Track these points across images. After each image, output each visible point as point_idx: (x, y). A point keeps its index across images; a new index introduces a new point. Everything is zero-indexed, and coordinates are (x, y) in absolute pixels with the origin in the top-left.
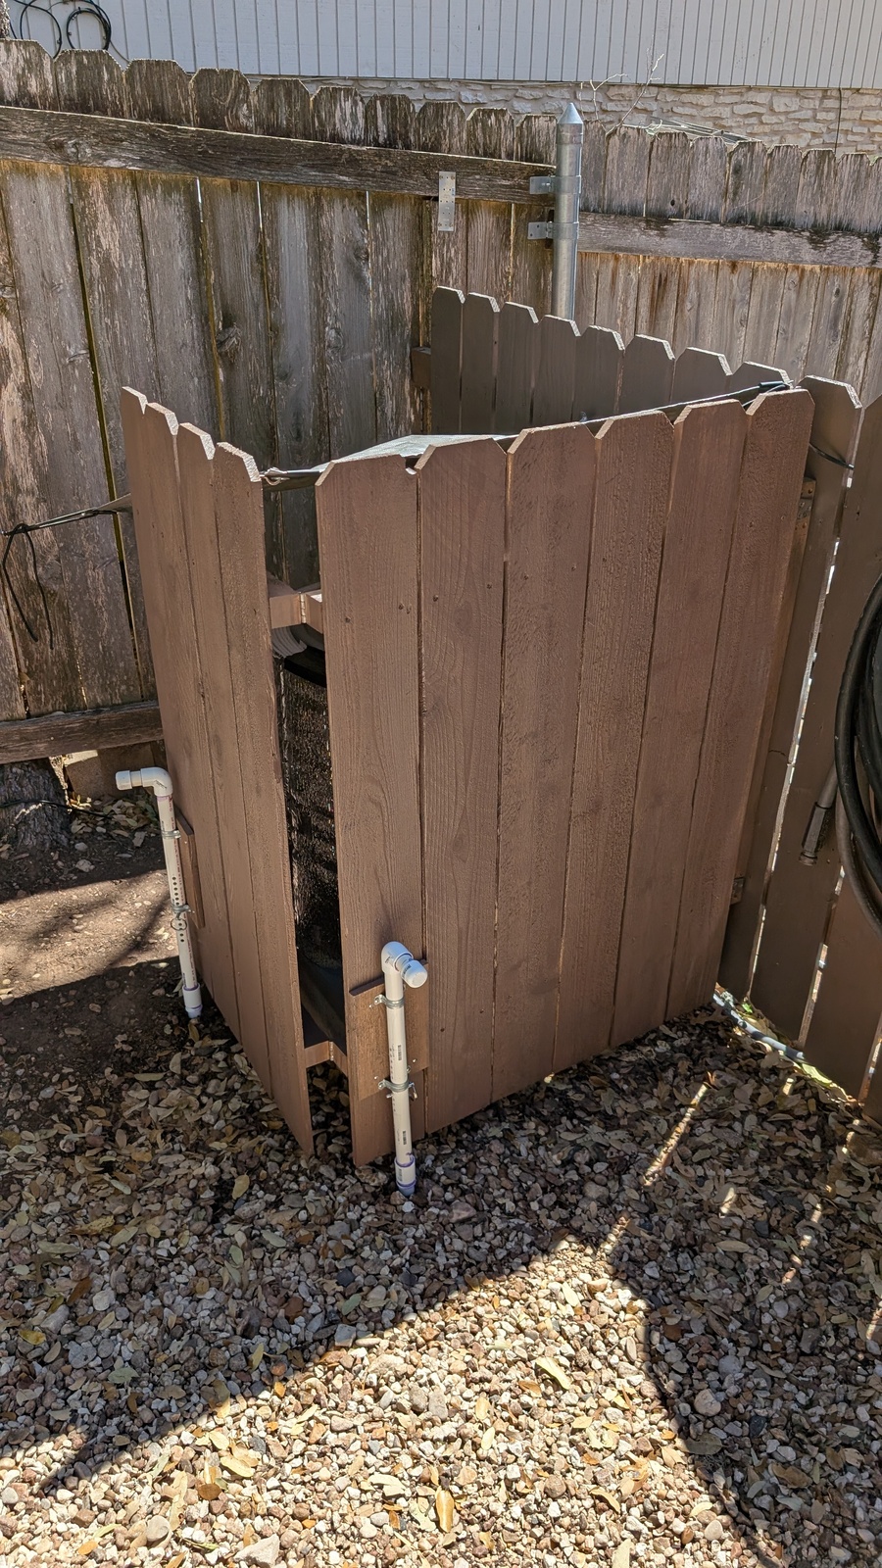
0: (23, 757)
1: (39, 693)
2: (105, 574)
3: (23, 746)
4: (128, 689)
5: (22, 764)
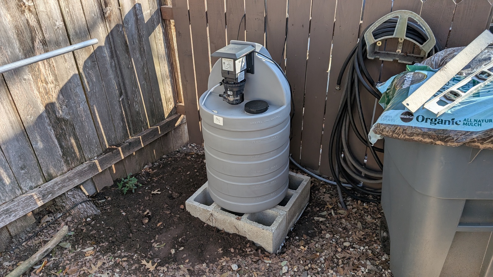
0: (71, 187)
1: (69, 161)
2: (83, 108)
3: (70, 183)
4: (98, 149)
5: (71, 190)
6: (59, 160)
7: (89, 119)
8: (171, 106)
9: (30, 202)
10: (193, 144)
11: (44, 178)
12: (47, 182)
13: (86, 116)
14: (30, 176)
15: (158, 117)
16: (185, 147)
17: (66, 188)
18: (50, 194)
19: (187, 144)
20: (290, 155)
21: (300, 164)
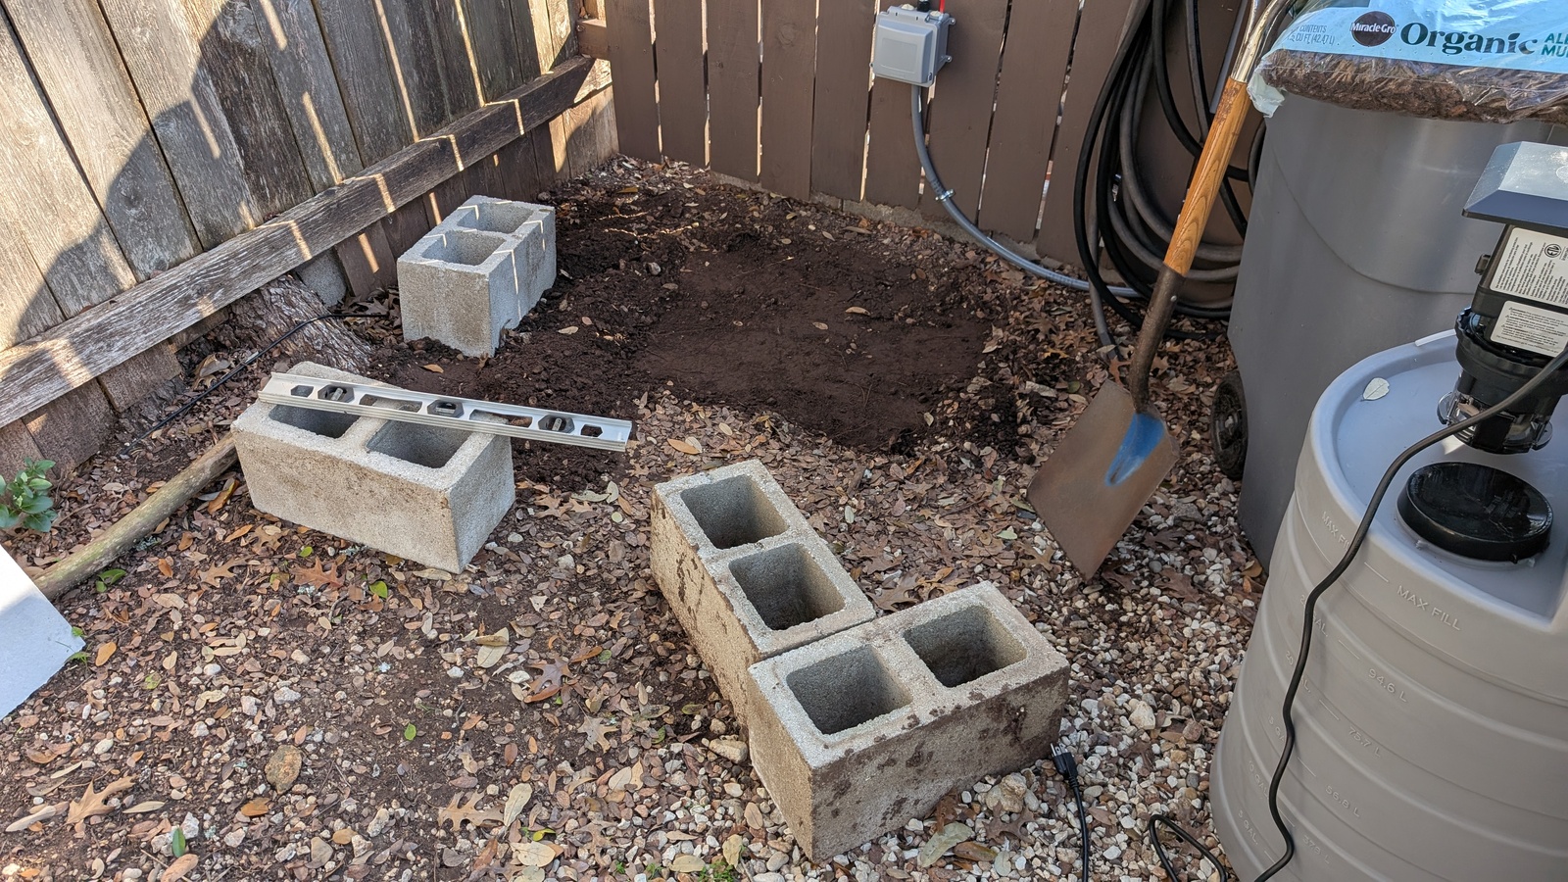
0: (278, 271)
1: (263, 188)
2: (299, 13)
3: (273, 258)
4: (348, 157)
5: (277, 281)
6: (237, 184)
7: (317, 52)
8: (563, 29)
9: (163, 308)
10: (627, 161)
11: (195, 238)
12: (204, 250)
13: (307, 42)
14: (157, 230)
15: (525, 61)
16: (603, 170)
17: (264, 273)
18: (220, 287)
19: (610, 160)
20: (948, 193)
21: (976, 224)
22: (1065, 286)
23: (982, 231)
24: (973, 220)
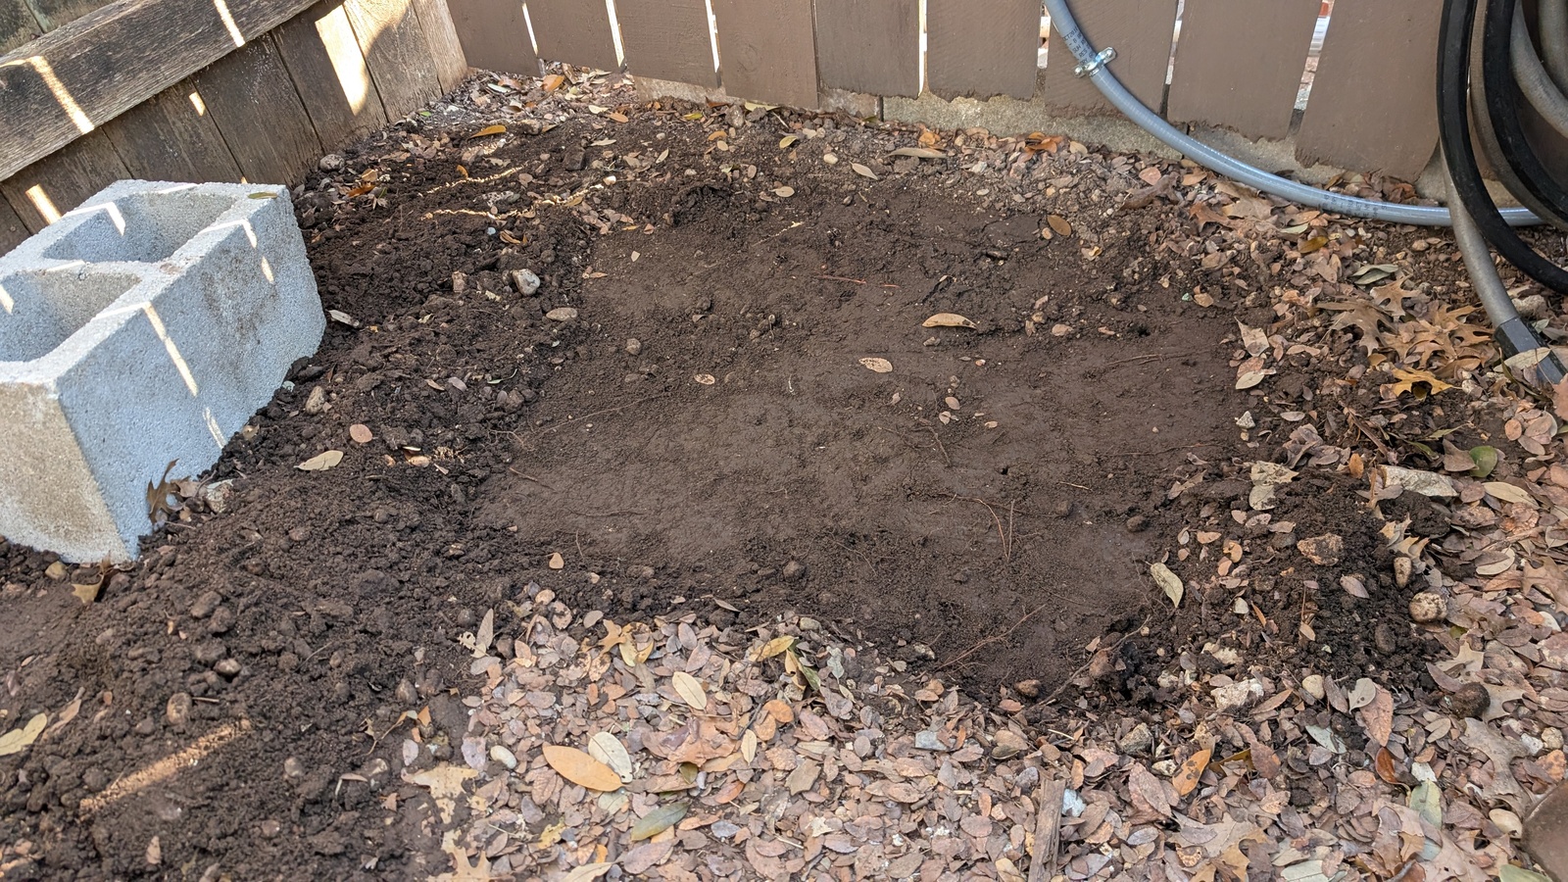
10: (496, 82)
16: (453, 101)
19: (465, 86)
20: (1102, 56)
21: (1163, 113)
22: (1361, 219)
23: (1174, 125)
24: (1157, 108)
